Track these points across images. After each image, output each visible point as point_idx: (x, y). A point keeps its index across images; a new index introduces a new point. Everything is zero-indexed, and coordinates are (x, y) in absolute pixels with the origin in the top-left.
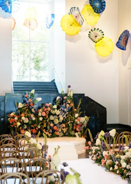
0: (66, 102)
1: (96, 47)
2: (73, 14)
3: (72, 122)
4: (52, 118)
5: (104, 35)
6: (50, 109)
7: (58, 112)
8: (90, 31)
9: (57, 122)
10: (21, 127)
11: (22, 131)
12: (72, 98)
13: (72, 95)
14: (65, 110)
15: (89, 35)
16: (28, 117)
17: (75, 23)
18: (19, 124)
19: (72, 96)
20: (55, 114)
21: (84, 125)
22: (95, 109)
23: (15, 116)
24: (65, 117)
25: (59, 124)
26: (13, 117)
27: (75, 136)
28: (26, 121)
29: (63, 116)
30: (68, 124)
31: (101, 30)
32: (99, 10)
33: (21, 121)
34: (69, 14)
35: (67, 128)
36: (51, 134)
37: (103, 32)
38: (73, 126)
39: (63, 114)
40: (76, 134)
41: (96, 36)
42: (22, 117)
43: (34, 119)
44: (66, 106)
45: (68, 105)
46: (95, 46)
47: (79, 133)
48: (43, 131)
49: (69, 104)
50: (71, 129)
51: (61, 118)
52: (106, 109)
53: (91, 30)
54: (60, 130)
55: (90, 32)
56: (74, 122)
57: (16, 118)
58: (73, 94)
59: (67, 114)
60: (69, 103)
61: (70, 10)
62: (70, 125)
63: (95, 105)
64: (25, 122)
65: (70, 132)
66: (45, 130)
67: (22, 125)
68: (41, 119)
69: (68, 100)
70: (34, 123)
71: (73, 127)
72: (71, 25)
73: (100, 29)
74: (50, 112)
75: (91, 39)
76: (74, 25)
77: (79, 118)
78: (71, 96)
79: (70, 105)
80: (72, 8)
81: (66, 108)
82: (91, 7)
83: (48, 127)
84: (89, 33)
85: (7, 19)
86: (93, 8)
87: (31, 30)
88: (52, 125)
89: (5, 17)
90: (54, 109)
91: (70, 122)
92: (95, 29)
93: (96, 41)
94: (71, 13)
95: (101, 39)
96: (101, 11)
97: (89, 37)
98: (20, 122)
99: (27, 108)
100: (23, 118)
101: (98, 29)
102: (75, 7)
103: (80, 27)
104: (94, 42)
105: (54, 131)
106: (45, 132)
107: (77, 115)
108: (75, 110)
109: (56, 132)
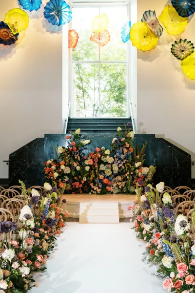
0: (124, 145)
1: (183, 67)
2: (148, 21)
3: (132, 173)
4: (102, 167)
5: (194, 48)
6: (100, 156)
7: (110, 160)
8: (173, 43)
9: (108, 173)
10: (60, 180)
11: (62, 185)
12: (133, 140)
14: (122, 156)
15: (171, 49)
16: (69, 166)
17: (150, 33)
18: (56, 175)
20: (107, 163)
21: (149, 178)
22: (174, 157)
23: (52, 164)
24: (121, 167)
25: (113, 176)
26: (50, 165)
27: (134, 193)
28: (67, 170)
29: (118, 165)
30: (126, 177)
31: (190, 42)
32: (187, 11)
34: (142, 20)
35: (125, 182)
36: (100, 190)
37: (193, 44)
38: (133, 179)
39: (119, 162)
40: (137, 190)
41: (183, 51)
42: (61, 166)
43: (78, 168)
44: (123, 152)
45: (125, 150)
46: (182, 65)
48: (91, 185)
50: (129, 183)
51: (116, 168)
52: (190, 156)
53: (176, 42)
54: (115, 185)
55: (173, 45)
56: (135, 173)
57: (54, 167)
59: (125, 162)
60: (128, 146)
61: (143, 15)
62: (128, 177)
63: (174, 150)
64: (65, 172)
65: (129, 187)
66: (92, 183)
67: (61, 175)
68: (87, 168)
69: (126, 143)
70: (78, 173)
71: (133, 181)
72: (145, 37)
73: (188, 40)
74: (100, 159)
75: (174, 55)
76: (149, 37)
77: (142, 168)
78: (131, 138)
79: (128, 150)
80: (146, 12)
81: (123, 154)
82: (174, 9)
83: (97, 180)
84: (171, 47)
85: (55, 34)
86: (177, 10)
87: (101, 46)
88: (101, 177)
89: (53, 32)
90: (106, 155)
91: (128, 173)
92: (181, 40)
93: (182, 58)
94: (146, 20)
95: (190, 55)
96: (190, 13)
97: (171, 52)
98: (59, 173)
99: (68, 154)
100: (63, 167)
101: (186, 40)
102: (150, 11)
103: (157, 39)
104: (179, 59)
105: (104, 186)
106: (92, 187)
107: (138, 164)
108: (138, 157)
109: (107, 188)
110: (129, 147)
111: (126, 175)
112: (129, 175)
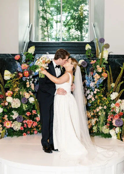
0: (94, 70)
3: (105, 107)
10: (6, 116)
11: (8, 124)
12: (107, 62)
13: (106, 56)
14: (92, 84)
19: (106, 59)
24: (90, 99)
27: (109, 136)
30: (97, 113)
33: (7, 104)
35: (95, 120)
38: (107, 115)
39: (88, 92)
40: (112, 132)
42: (7, 98)
43: (32, 100)
44: (93, 78)
45: (97, 76)
47: (118, 130)
49: (100, 74)
50: (102, 121)
56: (109, 108)
58: (109, 55)
59: (95, 92)
60: (100, 71)
62: (100, 113)
64: (13, 106)
65: (100, 127)
67: (6, 111)
69: (98, 66)
70: (32, 107)
71: (107, 118)
77: (119, 100)
78: (103, 59)
79: (101, 76)
81: (94, 81)
91: (100, 108)
100: (9, 99)
107: (114, 96)
108: (113, 85)
110: (102, 73)
111: (98, 110)
112: (101, 110)
